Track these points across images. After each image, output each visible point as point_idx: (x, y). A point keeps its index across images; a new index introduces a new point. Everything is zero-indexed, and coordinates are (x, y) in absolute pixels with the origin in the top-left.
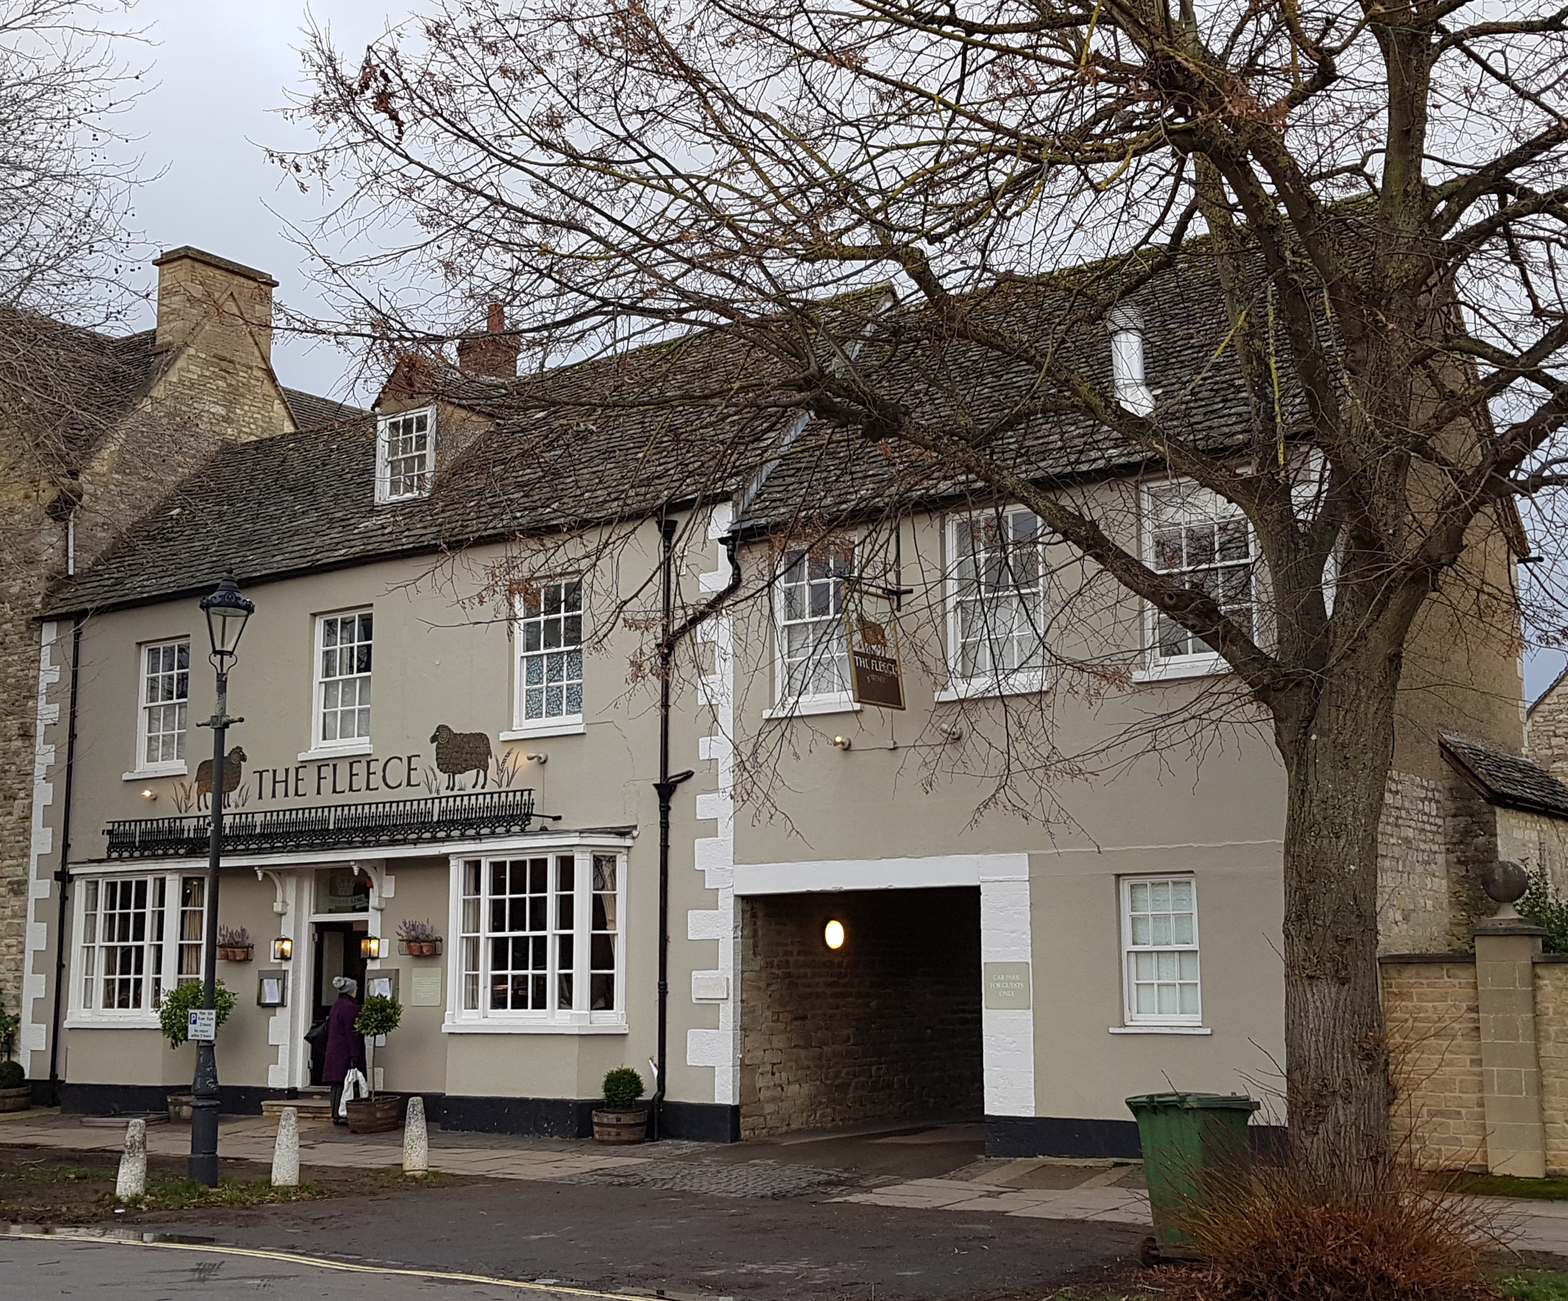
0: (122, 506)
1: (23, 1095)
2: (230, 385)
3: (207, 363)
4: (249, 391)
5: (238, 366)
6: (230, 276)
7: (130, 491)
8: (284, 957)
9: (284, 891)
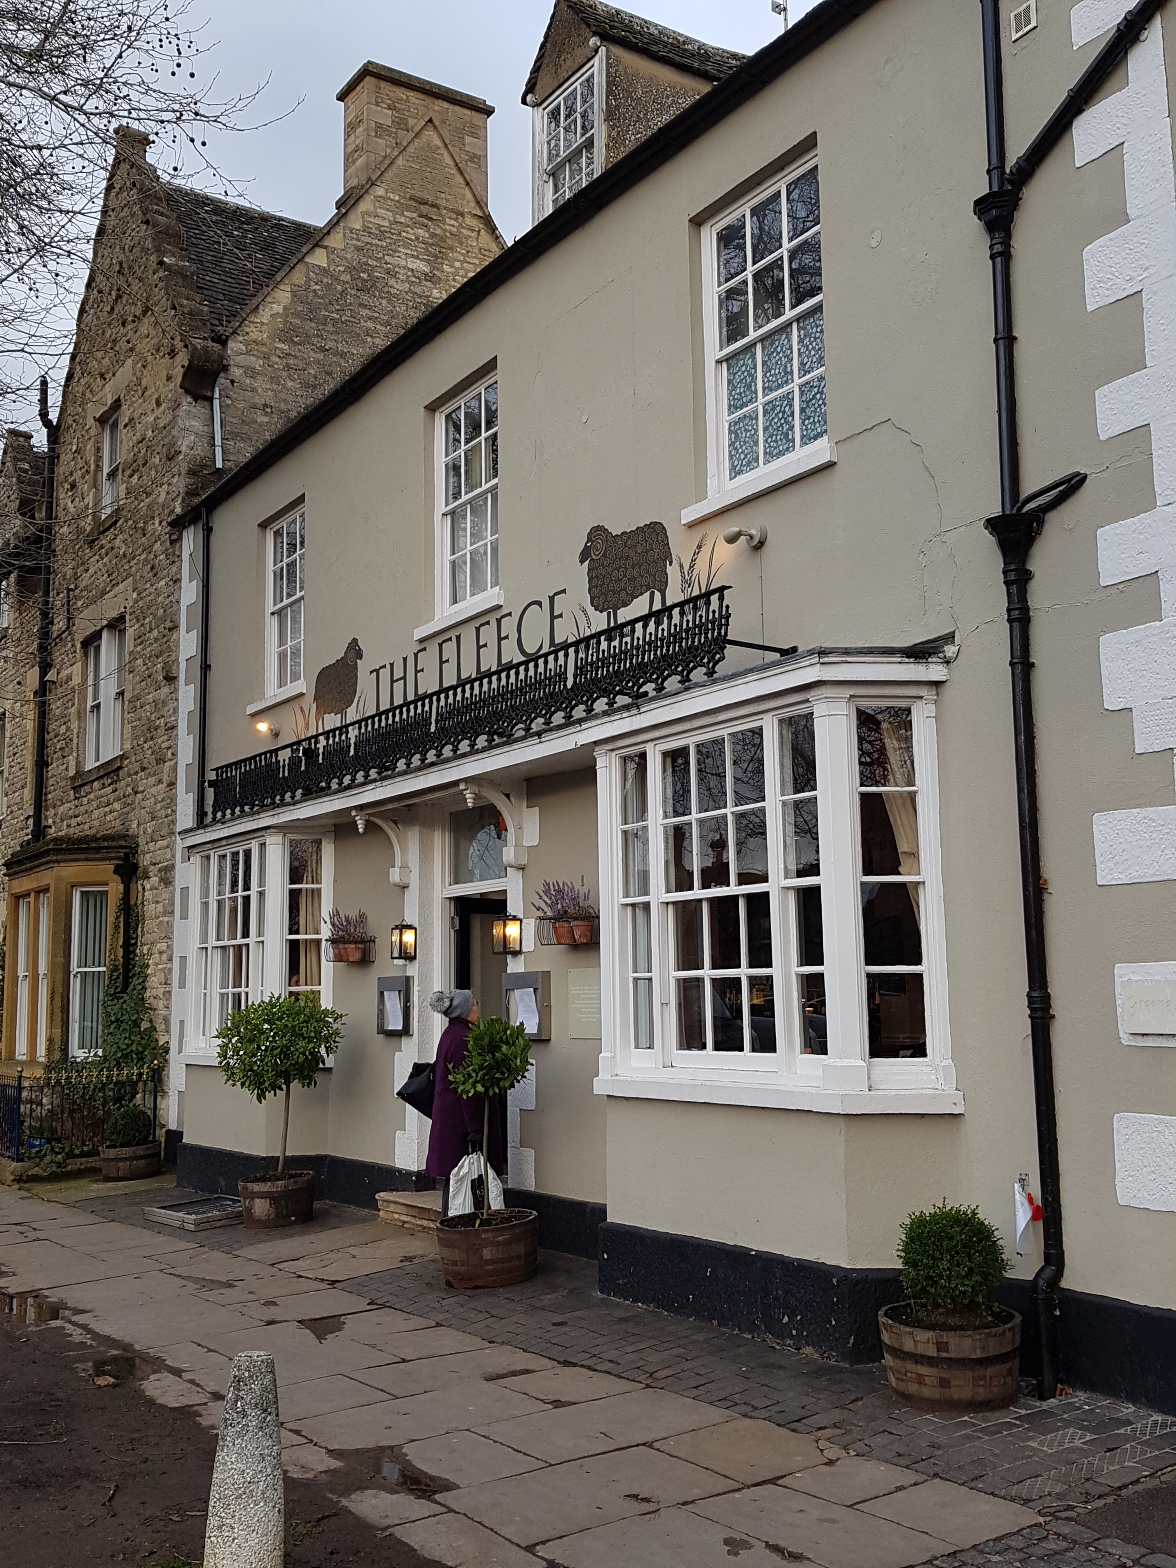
0: (290, 384)
1: (141, 1157)
2: (433, 235)
3: (400, 208)
4: (461, 243)
5: (444, 212)
6: (429, 100)
7: (301, 365)
8: (408, 956)
9: (404, 852)
